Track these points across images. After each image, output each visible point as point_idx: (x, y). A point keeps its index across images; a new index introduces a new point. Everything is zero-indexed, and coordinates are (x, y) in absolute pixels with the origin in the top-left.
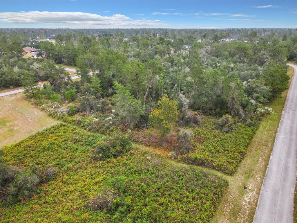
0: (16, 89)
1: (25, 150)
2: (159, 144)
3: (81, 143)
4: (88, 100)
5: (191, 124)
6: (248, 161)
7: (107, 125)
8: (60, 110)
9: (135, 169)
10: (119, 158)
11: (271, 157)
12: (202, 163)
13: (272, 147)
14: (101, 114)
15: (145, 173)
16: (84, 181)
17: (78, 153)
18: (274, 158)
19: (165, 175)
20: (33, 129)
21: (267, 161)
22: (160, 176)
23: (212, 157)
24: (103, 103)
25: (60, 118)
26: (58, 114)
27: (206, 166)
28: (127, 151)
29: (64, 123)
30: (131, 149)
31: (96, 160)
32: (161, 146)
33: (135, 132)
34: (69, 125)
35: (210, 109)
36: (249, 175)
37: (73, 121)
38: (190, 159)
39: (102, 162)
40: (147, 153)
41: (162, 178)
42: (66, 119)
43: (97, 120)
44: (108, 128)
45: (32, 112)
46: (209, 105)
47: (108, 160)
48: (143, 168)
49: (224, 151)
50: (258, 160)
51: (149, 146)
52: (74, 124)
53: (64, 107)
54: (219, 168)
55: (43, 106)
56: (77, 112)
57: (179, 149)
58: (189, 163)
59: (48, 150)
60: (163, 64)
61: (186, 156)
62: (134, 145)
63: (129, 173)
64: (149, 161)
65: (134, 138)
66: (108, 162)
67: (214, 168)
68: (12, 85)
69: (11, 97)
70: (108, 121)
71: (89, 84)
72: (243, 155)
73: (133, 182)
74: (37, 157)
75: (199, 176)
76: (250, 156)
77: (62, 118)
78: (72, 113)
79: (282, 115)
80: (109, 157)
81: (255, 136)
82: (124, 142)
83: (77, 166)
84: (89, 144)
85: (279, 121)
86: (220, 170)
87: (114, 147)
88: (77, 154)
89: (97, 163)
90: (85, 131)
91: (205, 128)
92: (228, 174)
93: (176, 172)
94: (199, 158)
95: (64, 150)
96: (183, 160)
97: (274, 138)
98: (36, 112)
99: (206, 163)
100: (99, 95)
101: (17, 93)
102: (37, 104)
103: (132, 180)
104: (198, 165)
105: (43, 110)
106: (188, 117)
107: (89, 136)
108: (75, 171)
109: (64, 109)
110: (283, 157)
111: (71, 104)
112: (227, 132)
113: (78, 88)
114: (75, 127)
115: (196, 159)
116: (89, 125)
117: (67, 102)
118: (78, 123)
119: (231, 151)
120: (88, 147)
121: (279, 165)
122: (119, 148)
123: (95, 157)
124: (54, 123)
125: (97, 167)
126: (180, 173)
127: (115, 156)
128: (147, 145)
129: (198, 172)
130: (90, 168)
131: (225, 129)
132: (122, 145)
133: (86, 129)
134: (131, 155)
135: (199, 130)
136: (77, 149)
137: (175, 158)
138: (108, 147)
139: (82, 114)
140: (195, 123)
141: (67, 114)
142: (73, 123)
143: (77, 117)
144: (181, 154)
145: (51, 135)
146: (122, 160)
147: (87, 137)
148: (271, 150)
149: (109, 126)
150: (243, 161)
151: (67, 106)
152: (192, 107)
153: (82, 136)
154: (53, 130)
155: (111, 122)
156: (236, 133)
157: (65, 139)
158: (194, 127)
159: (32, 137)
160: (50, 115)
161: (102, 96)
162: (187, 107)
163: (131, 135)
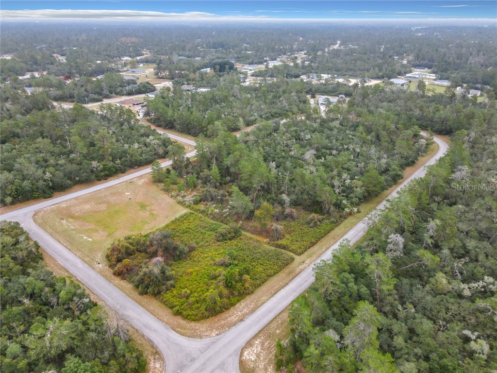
2: (259, 233)
3: (207, 229)
4: (210, 191)
5: (289, 219)
6: (316, 247)
7: (225, 215)
8: (187, 199)
9: (242, 248)
12: (284, 248)
14: (220, 205)
16: (212, 253)
24: (222, 195)
26: (186, 203)
27: (286, 250)
28: (238, 237)
29: (192, 211)
30: (241, 235)
31: (218, 241)
32: (262, 234)
33: (246, 223)
34: (196, 213)
35: (309, 206)
36: (310, 256)
37: (199, 210)
40: (251, 239)
43: (218, 211)
44: (226, 217)
46: (308, 202)
49: (302, 240)
50: (322, 248)
51: (254, 234)
52: (200, 213)
53: (190, 196)
56: (200, 201)
58: (276, 247)
60: (285, 142)
61: (276, 242)
62: (243, 232)
64: (251, 244)
66: (225, 243)
67: (290, 251)
70: (225, 213)
71: (208, 171)
72: (313, 244)
76: (319, 245)
77: (189, 206)
78: (196, 202)
80: (226, 240)
81: (332, 231)
82: (236, 230)
83: (207, 244)
84: (213, 230)
86: (293, 252)
87: (229, 233)
88: (205, 237)
89: (219, 243)
90: (208, 219)
91: (297, 223)
92: (297, 254)
93: (265, 251)
94: (283, 244)
96: (272, 245)
98: (166, 198)
100: (218, 184)
101: (143, 175)
102: (167, 191)
104: (282, 248)
105: (172, 196)
107: (213, 224)
108: (206, 247)
109: (190, 198)
111: (194, 193)
112: (312, 227)
113: (198, 174)
114: (200, 215)
115: (281, 245)
116: (211, 214)
117: (191, 190)
118: (203, 212)
119: (305, 241)
120: (212, 232)
122: (233, 234)
124: (184, 211)
125: (219, 245)
127: (230, 239)
128: (252, 233)
130: (215, 245)
131: (311, 225)
132: (235, 232)
133: (209, 218)
134: (240, 239)
135: (292, 224)
136: (205, 233)
137: (269, 243)
138: (226, 233)
139: (205, 202)
141: (193, 203)
143: (201, 207)
144: (273, 241)
145: (185, 221)
146: (234, 242)
147: (211, 225)
150: (312, 248)
151: (192, 195)
152: (295, 204)
153: (207, 223)
154: (185, 217)
156: (318, 228)
157: (196, 225)
158: (290, 221)
159: (173, 222)
160: (179, 203)
161: (221, 184)
162: (288, 204)
163: (242, 225)
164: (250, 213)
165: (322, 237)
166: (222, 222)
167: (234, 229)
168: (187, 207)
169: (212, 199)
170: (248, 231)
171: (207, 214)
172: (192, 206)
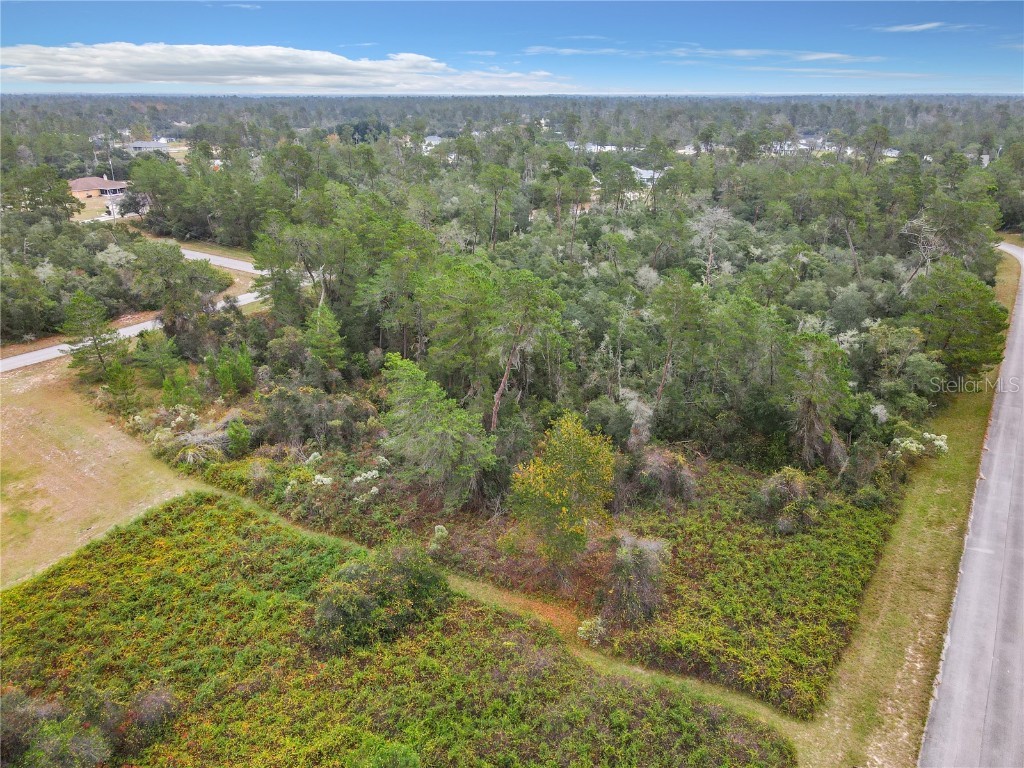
0: (45, 342)
1: (66, 609)
2: (544, 584)
3: (267, 577)
4: (296, 400)
5: (662, 499)
6: (866, 654)
7: (361, 499)
8: (195, 437)
9: (460, 694)
10: (404, 644)
11: (947, 638)
12: (700, 668)
13: (950, 594)
14: (341, 454)
15: (495, 711)
16: (273, 746)
17: (257, 622)
18: (958, 645)
19: (566, 727)
20: (99, 512)
21: (934, 654)
22: (547, 728)
23: (736, 644)
24: (348, 410)
25: (196, 469)
26: (190, 452)
27: (714, 680)
28: (432, 615)
29: (209, 490)
30: (445, 603)
31: (319, 650)
32: (554, 587)
33: (462, 529)
34: (228, 496)
35: (728, 438)
36: (867, 721)
37: (242, 481)
38: (655, 648)
39: (341, 662)
40: (503, 619)
41: (555, 736)
42: (216, 472)
43: (328, 480)
44: (365, 510)
45: (97, 440)
46: (726, 422)
47: (363, 653)
48: (487, 693)
49: (780, 615)
50: (902, 653)
51: (512, 588)
52: (246, 494)
53: (211, 425)
54: (761, 691)
55: (137, 418)
56: (257, 442)
57: (619, 606)
58: (652, 665)
59: (149, 607)
60: (560, 247)
61: (642, 635)
62: (457, 584)
63: (439, 714)
64: (511, 657)
65: (458, 556)
66: (362, 663)
67: (743, 689)
68: (29, 329)
69: (26, 375)
70: (362, 489)
71: (299, 332)
72: (846, 631)
73: (450, 754)
74: (108, 639)
75: (690, 730)
76: (871, 635)
77: (203, 466)
78: (238, 450)
79: (984, 459)
80: (364, 641)
81: (890, 546)
82: (420, 579)
83: (251, 679)
84: (298, 581)
85: (972, 486)
86: (764, 698)
87: (384, 598)
88: (250, 628)
89: (323, 668)
90: (283, 523)
91: (710, 515)
92: (795, 715)
93: (607, 711)
94: (691, 647)
95: (206, 606)
96: (629, 653)
97: (956, 557)
98: (110, 441)
99: (714, 669)
100: (335, 375)
101: (48, 361)
102: (118, 410)
103: (447, 747)
104: (684, 672)
105: (135, 432)
106: (651, 475)
107: (298, 548)
108: (245, 698)
109: (210, 431)
110: (990, 642)
111: (236, 412)
112: (790, 534)
113: (261, 345)
114: (248, 504)
115: (679, 650)
116: (297, 497)
117: (220, 401)
118: (260, 490)
119: (803, 618)
120: (292, 597)
121: (974, 676)
122: (403, 606)
123: (315, 639)
124: (173, 488)
125: (323, 684)
126: (621, 716)
127: (389, 636)
128: (506, 586)
129: (686, 710)
130: (298, 686)
131: (783, 522)
132: (413, 592)
133: (286, 515)
134: (448, 629)
135: (691, 522)
136: (253, 605)
137: (604, 643)
138: (361, 604)
139: (273, 450)
140: (673, 494)
141: (219, 453)
142: (243, 488)
143: (256, 467)
144: (625, 626)
145: (162, 541)
147: (289, 553)
148: (946, 610)
149: (369, 503)
151: (221, 422)
152: (666, 431)
153: (272, 546)
154: (168, 521)
155: (375, 490)
156: (820, 537)
157: (211, 558)
158: (671, 510)
159: (94, 552)
160: (161, 455)
161: (347, 375)
162: (646, 434)
163: (445, 543)
164: (479, 483)
165: (865, 584)
166: (347, 532)
167: (404, 570)
168: (191, 472)
169: (308, 432)
170: (478, 574)
171: (280, 500)
172: (214, 465)
